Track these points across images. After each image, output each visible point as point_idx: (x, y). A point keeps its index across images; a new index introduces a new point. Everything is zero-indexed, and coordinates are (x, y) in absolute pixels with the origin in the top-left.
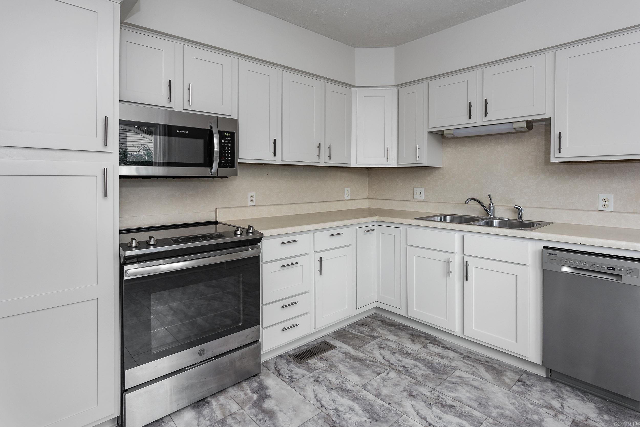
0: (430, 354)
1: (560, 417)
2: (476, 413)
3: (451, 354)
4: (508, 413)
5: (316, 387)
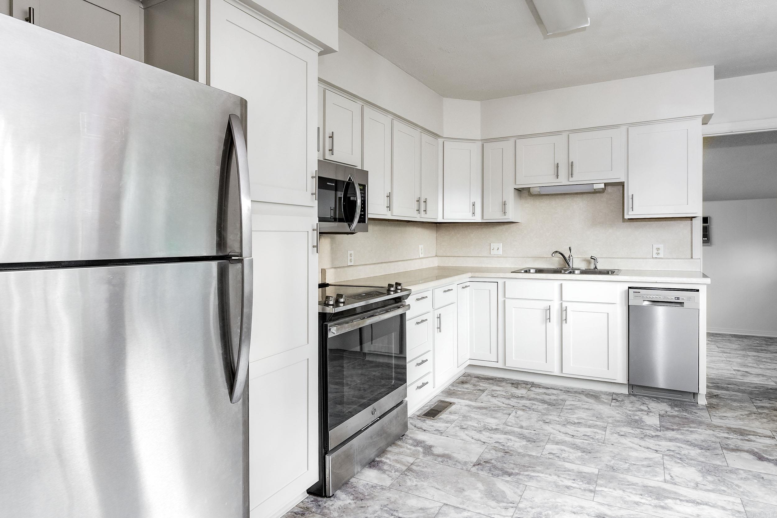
1: (651, 414)
2: (598, 423)
3: (555, 392)
5: (466, 432)
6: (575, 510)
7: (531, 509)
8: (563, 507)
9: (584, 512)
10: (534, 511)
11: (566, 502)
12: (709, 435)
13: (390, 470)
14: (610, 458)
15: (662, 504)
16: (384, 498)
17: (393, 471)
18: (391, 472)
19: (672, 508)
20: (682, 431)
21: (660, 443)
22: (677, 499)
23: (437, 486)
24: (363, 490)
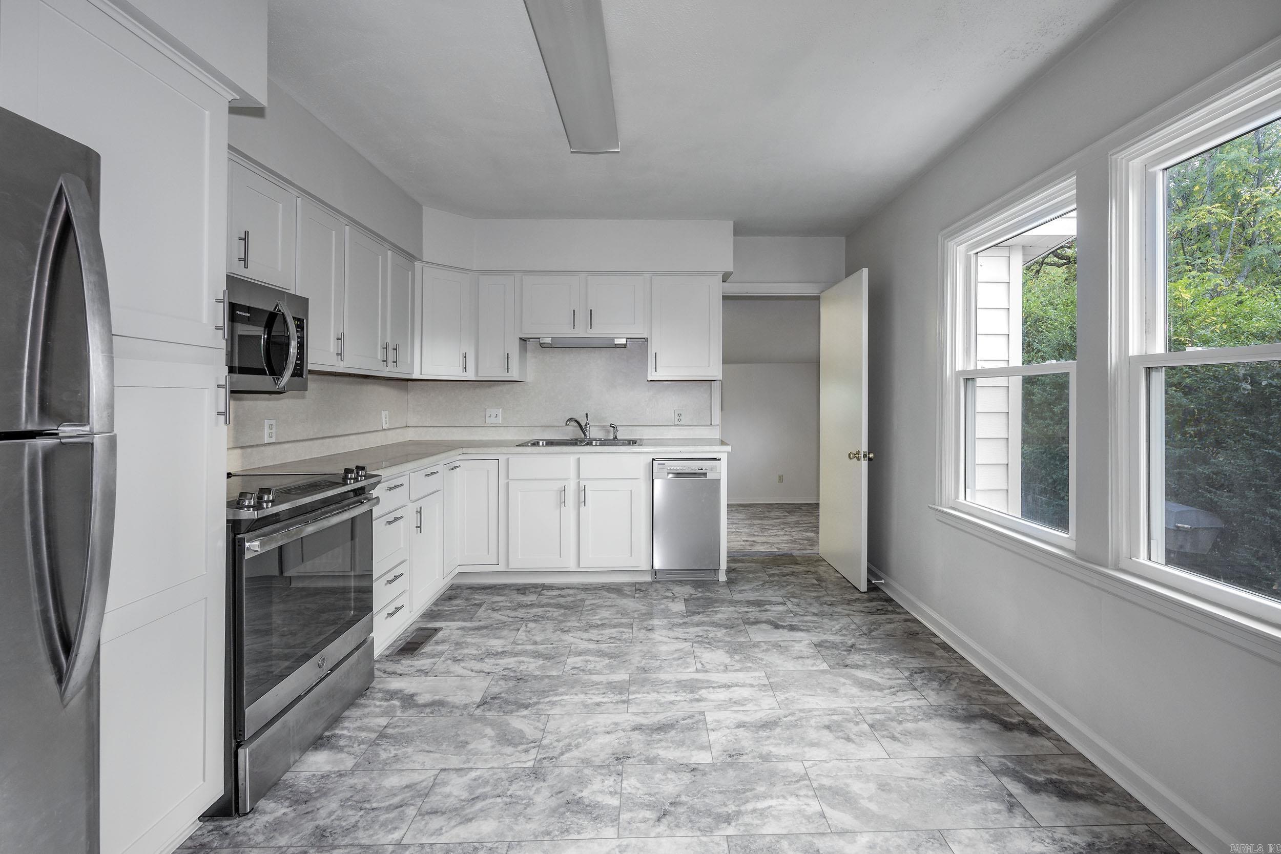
0: (551, 598)
1: (676, 600)
2: (623, 621)
3: (571, 592)
4: (644, 611)
5: (462, 665)
6: (608, 730)
7: (557, 743)
8: (595, 730)
9: (619, 728)
10: (561, 744)
11: (598, 723)
12: (732, 612)
13: (351, 744)
14: (640, 659)
15: (697, 697)
16: (344, 788)
17: (356, 745)
18: (353, 747)
19: (706, 698)
20: (707, 613)
21: (688, 630)
22: (709, 687)
23: (428, 748)
24: (306, 786)
